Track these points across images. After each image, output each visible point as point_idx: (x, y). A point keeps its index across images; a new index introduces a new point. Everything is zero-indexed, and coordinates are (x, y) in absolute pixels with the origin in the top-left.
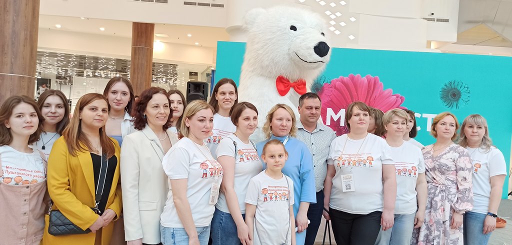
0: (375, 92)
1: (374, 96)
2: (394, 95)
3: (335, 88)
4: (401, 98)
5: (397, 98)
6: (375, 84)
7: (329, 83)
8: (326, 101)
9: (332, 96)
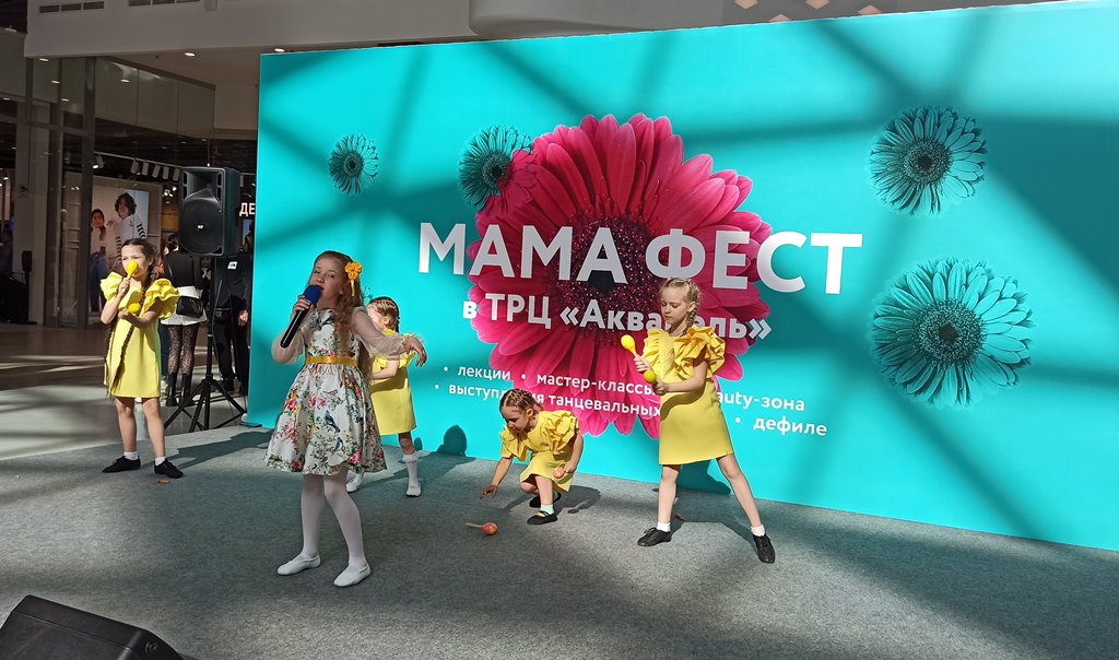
0: (658, 167)
1: (655, 181)
2: (717, 176)
3: (545, 163)
4: (739, 183)
5: (726, 182)
6: (658, 141)
7: (528, 150)
8: (520, 205)
9: (535, 189)
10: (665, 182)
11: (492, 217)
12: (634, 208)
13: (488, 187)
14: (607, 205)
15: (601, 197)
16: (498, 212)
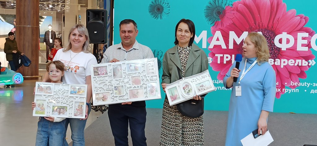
0: (278, 13)
1: (277, 17)
2: (298, 16)
3: (238, 11)
4: (305, 18)
5: (301, 18)
6: (278, 5)
7: (231, 6)
8: (228, 25)
9: (234, 19)
10: (280, 18)
11: (218, 28)
12: (270, 26)
13: (216, 18)
14: (261, 24)
15: (258, 22)
16: (220, 27)
